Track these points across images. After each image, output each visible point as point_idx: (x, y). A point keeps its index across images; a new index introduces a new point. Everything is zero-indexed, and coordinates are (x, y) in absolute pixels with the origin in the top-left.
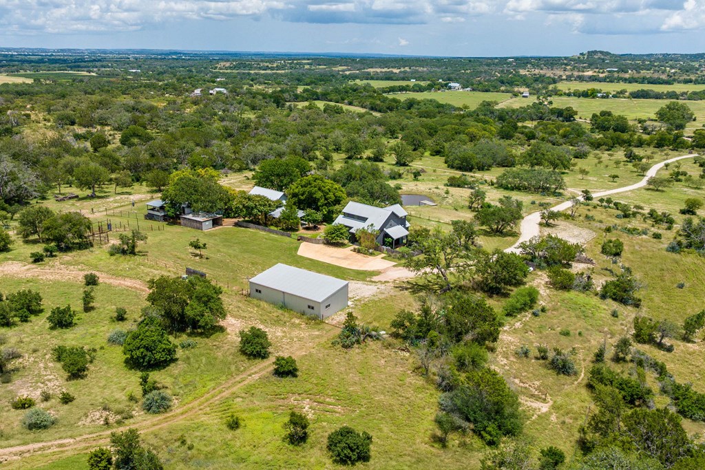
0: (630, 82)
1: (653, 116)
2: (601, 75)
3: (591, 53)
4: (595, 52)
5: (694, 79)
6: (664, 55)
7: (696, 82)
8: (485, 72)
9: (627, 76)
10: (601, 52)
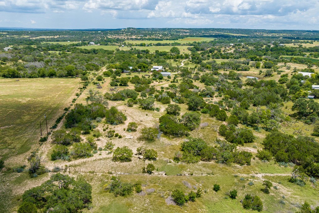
0: (149, 40)
1: (169, 51)
2: (139, 38)
3: (129, 29)
4: (130, 28)
5: (169, 38)
6: (152, 28)
7: (170, 40)
8: (95, 37)
9: (147, 38)
10: (132, 28)
